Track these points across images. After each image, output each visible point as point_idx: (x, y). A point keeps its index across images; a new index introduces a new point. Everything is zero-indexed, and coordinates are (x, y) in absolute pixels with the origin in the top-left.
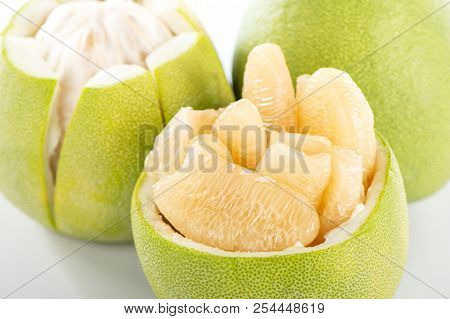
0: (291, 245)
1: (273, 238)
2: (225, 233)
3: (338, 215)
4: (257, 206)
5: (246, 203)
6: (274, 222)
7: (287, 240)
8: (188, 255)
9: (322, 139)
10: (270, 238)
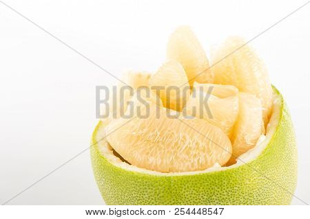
0: (212, 165)
1: (198, 160)
2: (162, 159)
3: (245, 143)
4: (184, 137)
5: (176, 135)
6: (198, 149)
7: (209, 162)
8: (134, 178)
9: (232, 88)
10: (196, 160)
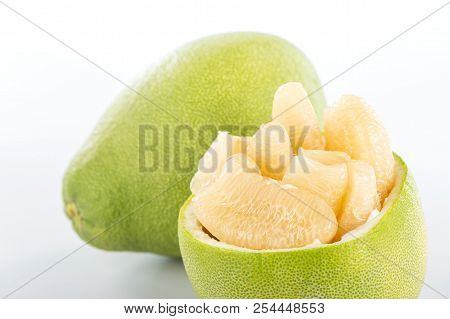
0: (312, 241)
1: (295, 235)
2: (253, 233)
3: (354, 218)
4: (281, 209)
5: (272, 207)
6: (295, 222)
7: (308, 238)
8: (220, 254)
9: (342, 154)
10: (292, 236)
